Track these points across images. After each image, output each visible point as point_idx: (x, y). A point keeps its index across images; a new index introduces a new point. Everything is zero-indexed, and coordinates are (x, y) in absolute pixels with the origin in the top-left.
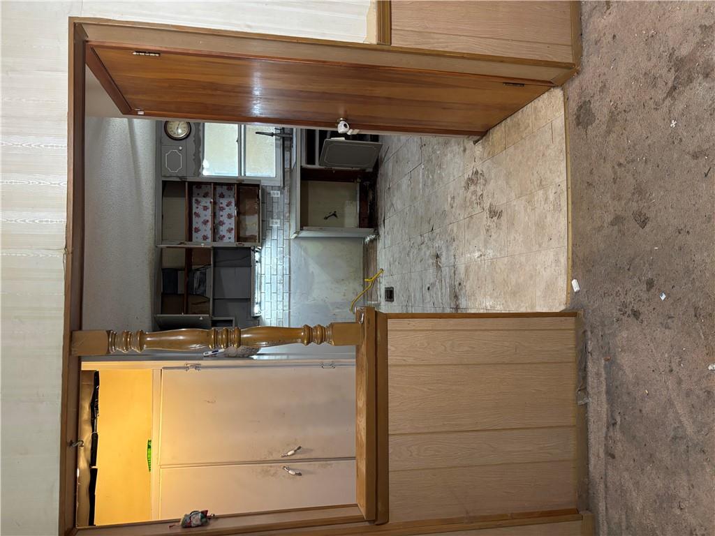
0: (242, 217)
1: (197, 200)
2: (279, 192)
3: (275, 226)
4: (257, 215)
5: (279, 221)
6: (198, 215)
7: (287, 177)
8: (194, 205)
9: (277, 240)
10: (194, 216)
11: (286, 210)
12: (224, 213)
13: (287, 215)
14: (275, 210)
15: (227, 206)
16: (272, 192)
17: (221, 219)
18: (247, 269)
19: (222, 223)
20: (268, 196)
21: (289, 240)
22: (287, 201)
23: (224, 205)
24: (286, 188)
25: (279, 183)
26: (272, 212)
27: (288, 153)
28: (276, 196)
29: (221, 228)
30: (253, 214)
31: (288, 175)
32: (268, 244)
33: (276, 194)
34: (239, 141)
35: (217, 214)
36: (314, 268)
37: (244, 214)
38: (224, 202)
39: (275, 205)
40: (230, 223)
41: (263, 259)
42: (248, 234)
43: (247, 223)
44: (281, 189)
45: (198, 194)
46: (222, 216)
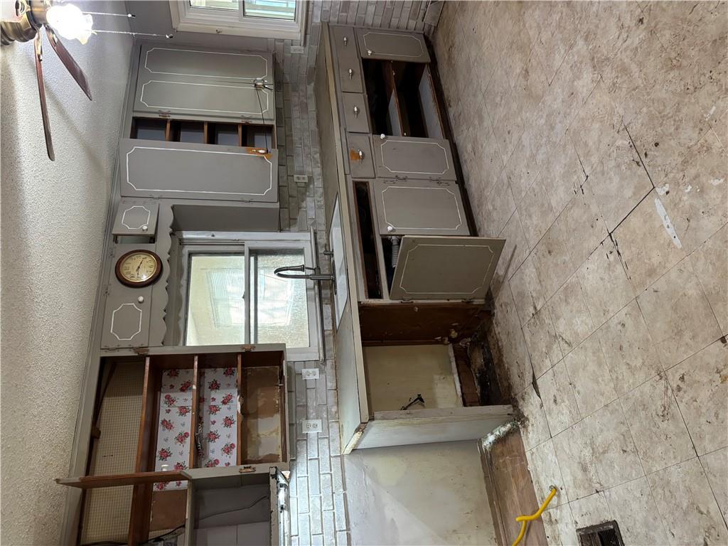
0: (251, 421)
1: (168, 397)
2: (317, 370)
3: (312, 433)
4: (278, 417)
5: (319, 422)
6: (168, 425)
7: (330, 345)
8: (163, 407)
9: (318, 459)
10: (160, 428)
11: (332, 400)
12: (219, 417)
13: (334, 409)
14: (312, 404)
15: (224, 403)
16: (304, 371)
17: (213, 428)
18: (260, 527)
19: (213, 436)
20: (298, 378)
21: (341, 457)
22: (331, 385)
23: (218, 402)
24: (329, 363)
25: (316, 355)
26: (306, 406)
27: (329, 306)
28: (312, 377)
29: (212, 446)
30: (271, 414)
31: (330, 340)
32: (301, 468)
33: (311, 374)
34: (246, 297)
35: (205, 420)
36: (393, 510)
37: (256, 416)
38: (218, 396)
39: (311, 394)
40: (230, 435)
41: (293, 502)
42: (262, 453)
43: (261, 432)
44: (320, 364)
45: (172, 387)
46: (214, 423)
